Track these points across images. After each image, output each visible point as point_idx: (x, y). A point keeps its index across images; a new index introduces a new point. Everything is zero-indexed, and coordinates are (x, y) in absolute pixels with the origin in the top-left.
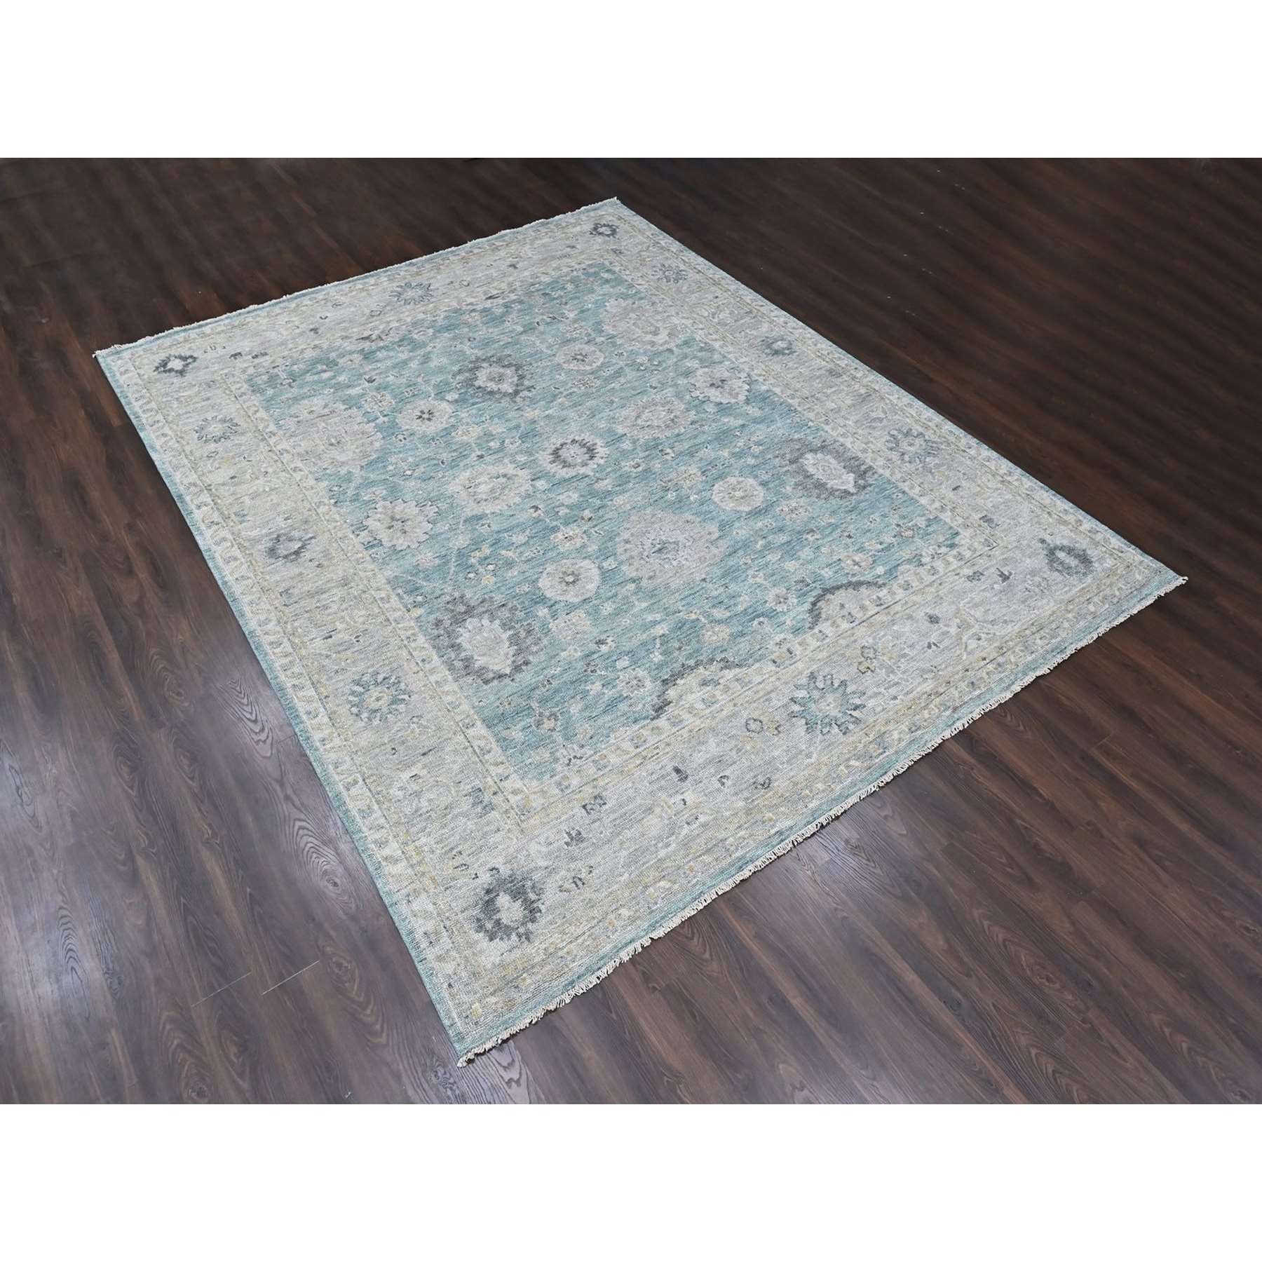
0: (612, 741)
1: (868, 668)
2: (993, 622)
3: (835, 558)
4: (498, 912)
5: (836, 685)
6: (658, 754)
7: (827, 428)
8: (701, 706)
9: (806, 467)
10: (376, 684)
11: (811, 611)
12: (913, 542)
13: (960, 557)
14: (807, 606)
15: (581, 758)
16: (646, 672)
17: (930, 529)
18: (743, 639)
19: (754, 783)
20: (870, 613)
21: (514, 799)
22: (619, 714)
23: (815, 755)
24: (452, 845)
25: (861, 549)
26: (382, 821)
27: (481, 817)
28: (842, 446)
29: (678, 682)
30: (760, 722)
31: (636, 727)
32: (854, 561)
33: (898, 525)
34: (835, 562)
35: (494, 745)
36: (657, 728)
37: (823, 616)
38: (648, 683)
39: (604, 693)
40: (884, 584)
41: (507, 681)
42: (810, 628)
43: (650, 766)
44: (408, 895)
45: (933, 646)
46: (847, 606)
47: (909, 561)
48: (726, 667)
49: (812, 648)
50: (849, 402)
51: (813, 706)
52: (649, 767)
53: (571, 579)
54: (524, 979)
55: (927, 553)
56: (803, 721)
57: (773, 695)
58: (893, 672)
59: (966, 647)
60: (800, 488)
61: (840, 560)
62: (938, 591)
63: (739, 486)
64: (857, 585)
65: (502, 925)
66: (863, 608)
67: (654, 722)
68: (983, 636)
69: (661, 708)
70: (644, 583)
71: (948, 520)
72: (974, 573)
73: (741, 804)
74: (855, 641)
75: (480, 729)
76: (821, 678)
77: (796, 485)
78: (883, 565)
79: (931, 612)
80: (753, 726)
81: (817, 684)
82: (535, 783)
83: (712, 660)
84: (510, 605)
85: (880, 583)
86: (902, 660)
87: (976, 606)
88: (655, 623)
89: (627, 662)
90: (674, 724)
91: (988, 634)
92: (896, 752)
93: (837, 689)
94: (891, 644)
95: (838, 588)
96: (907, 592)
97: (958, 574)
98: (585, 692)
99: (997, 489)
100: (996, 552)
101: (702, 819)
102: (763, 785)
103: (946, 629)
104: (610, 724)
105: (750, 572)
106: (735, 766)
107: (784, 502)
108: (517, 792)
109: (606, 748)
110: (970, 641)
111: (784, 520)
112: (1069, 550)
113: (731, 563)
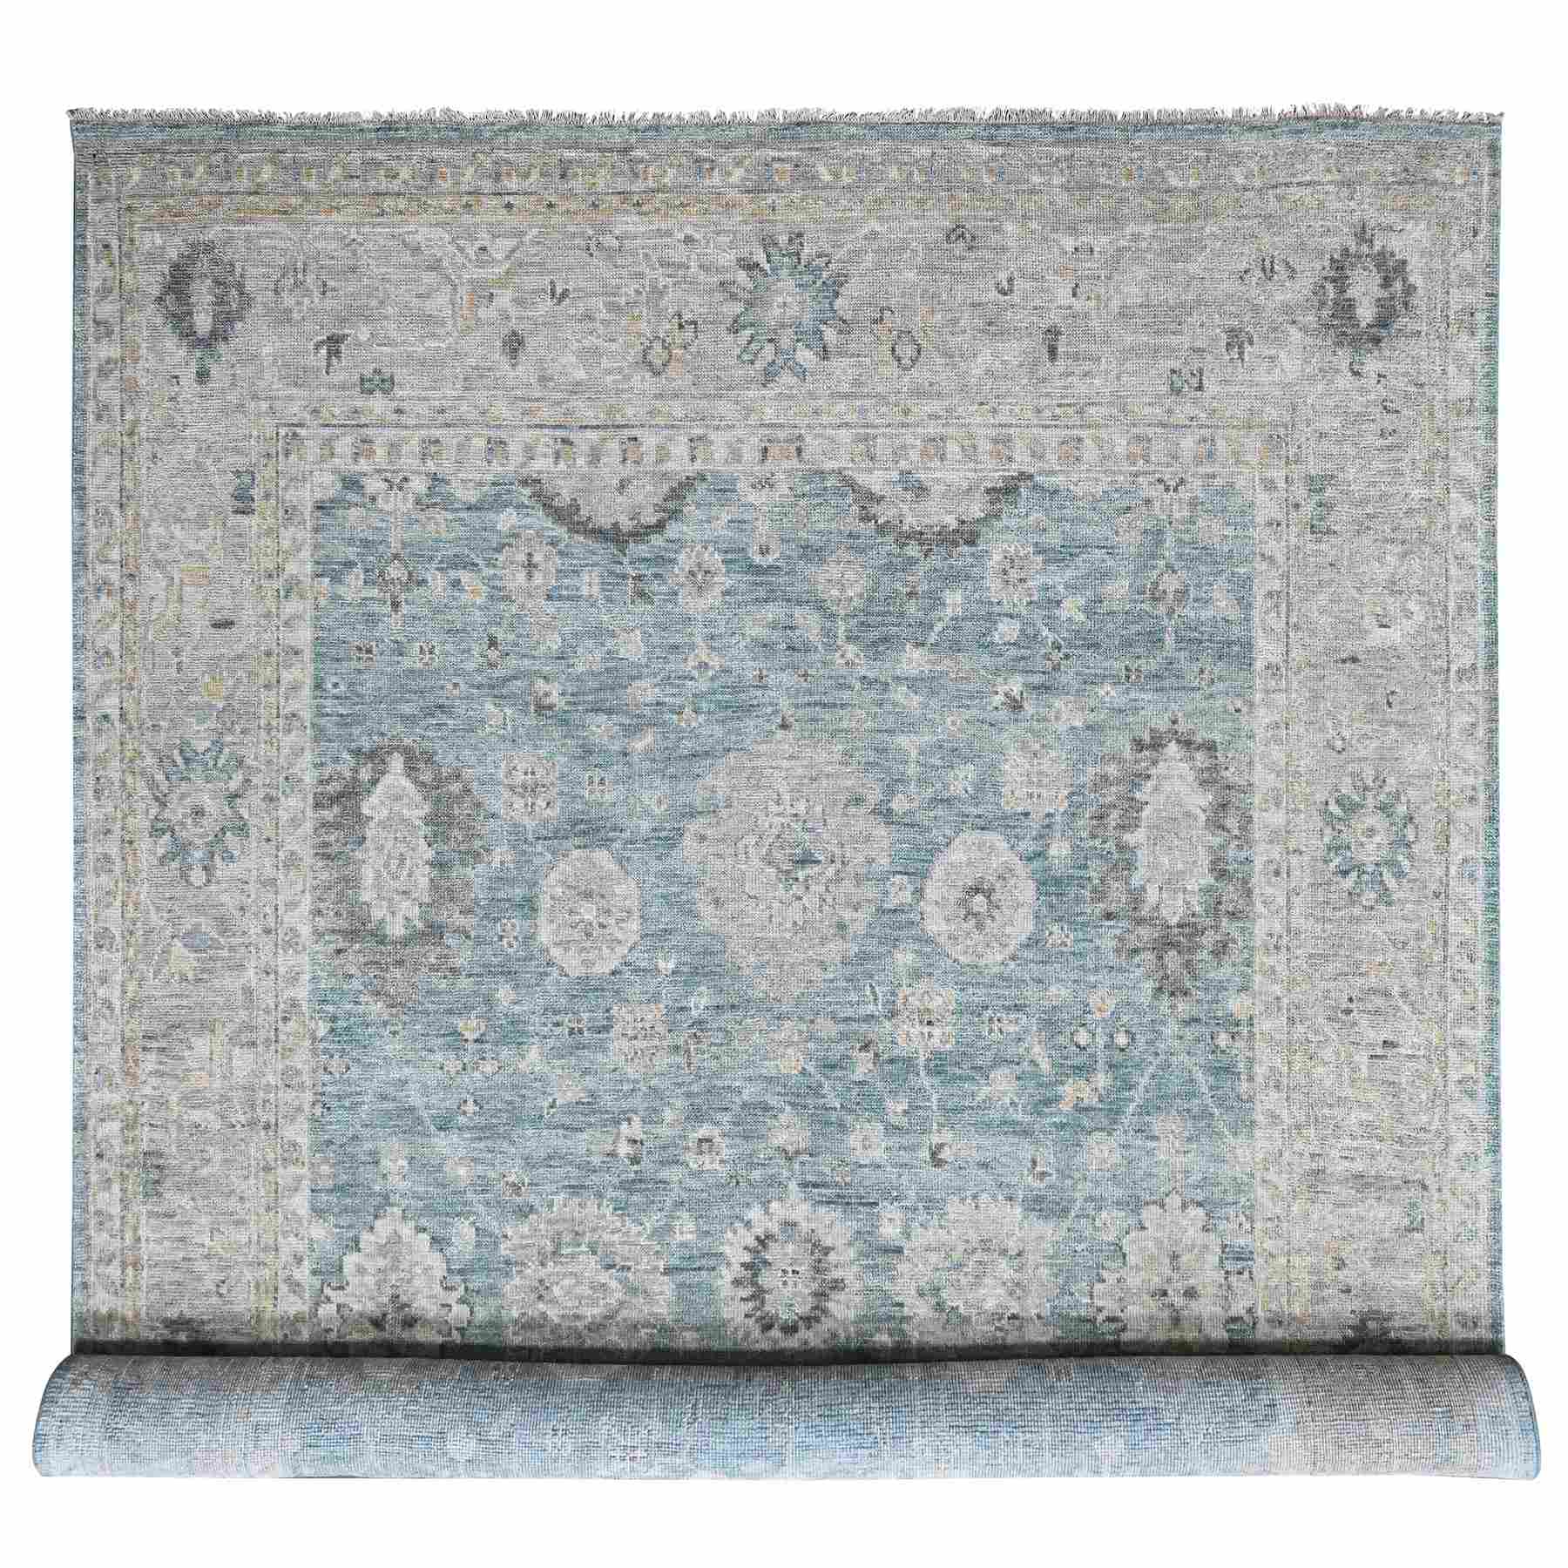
0: (1104, 479)
1: (681, 326)
2: (436, 266)
3: (551, 608)
4: (1379, 300)
5: (748, 332)
6: (1059, 405)
7: (302, 993)
8: (952, 448)
10: (1360, 868)
11: (675, 514)
12: (404, 545)
13: (364, 448)
14: (673, 530)
16: (987, 583)
17: (351, 553)
18: (813, 539)
19: (970, 248)
20: (592, 435)
21: (1278, 475)
22: (1067, 527)
23: (865, 231)
24: (1386, 456)
25: (499, 595)
27: (1332, 477)
28: (319, 912)
29: (954, 525)
30: (893, 350)
31: (1059, 480)
32: (530, 576)
33: (396, 605)
34: (560, 598)
35: (1259, 601)
36: (1033, 455)
37: (665, 488)
38: (996, 557)
39: (1067, 586)
40: (524, 483)
41: (1182, 726)
42: (704, 479)
43: (1081, 388)
45: (559, 291)
46: (615, 482)
47: (447, 504)
48: (873, 498)
49: (728, 436)
51: (807, 320)
52: (1084, 390)
53: (978, 902)
54: (1393, 174)
55: (405, 499)
56: (839, 302)
57: (845, 388)
58: (654, 289)
59: (513, 251)
60: (477, 844)
61: (549, 598)
62: (460, 398)
63: (575, 934)
64: (567, 516)
66: (595, 457)
67: (1030, 471)
68: (471, 252)
69: (1007, 491)
70: (875, 795)
71: (306, 553)
72: (371, 392)
73: (1010, 227)
74: (659, 396)
75: (1266, 651)
76: (759, 365)
77: (477, 857)
78: (493, 529)
79: (505, 359)
80: (907, 351)
81: (770, 359)
82: (1240, 483)
83: (882, 530)
84: (1098, 908)
85: (527, 491)
86: (623, 301)
87: (428, 319)
88: (913, 683)
89: (1000, 626)
90: (1007, 440)
91: (461, 249)
92: (760, 145)
93: (752, 325)
94: (614, 346)
95: (599, 534)
96: (504, 436)
97: (399, 411)
98: (1089, 611)
99: (158, 564)
100: (295, 410)
101: (1069, 243)
102: (962, 236)
103: (513, 311)
104: (1090, 515)
105: (703, 685)
106: (976, 299)
107: (529, 823)
108: (1270, 486)
109: (1120, 472)
110: (499, 257)
111: (562, 776)
112: (181, 322)
113: (718, 731)
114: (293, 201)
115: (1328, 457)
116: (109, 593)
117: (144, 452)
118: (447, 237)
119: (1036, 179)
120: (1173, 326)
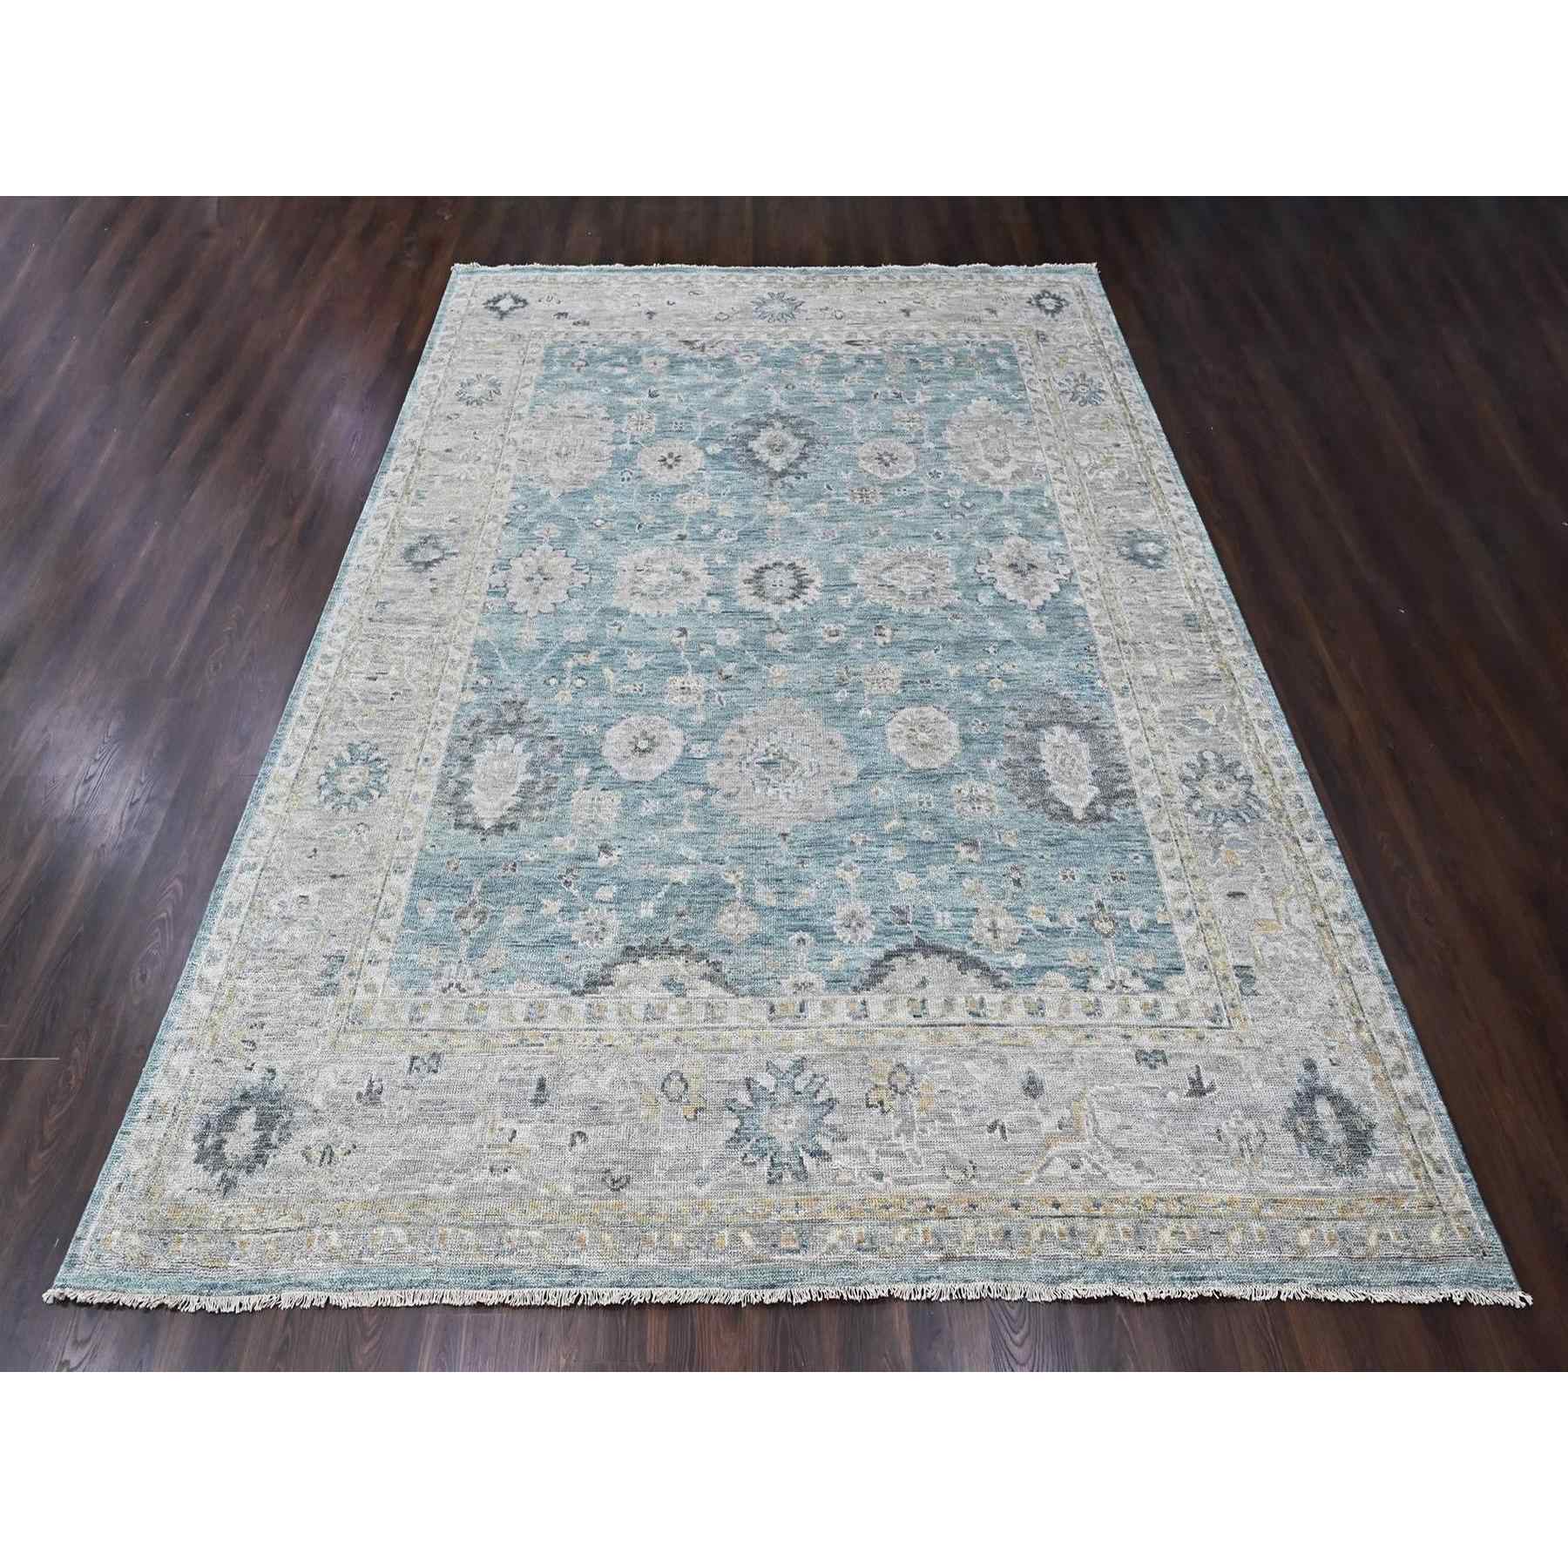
0: (511, 992)
1: (881, 1103)
2: (1119, 1153)
3: (973, 904)
5: (820, 1099)
6: (542, 1045)
8: (639, 1013)
9: (1041, 744)
10: (366, 762)
11: (877, 964)
12: (1101, 944)
13: (1152, 1011)
14: (878, 954)
15: (464, 991)
16: (619, 923)
17: (1144, 938)
18: (761, 950)
19: (608, 1171)
20: (952, 1019)
21: (360, 996)
22: (548, 960)
23: (708, 1186)
24: (265, 1009)
25: (1018, 912)
26: (235, 931)
27: (315, 995)
28: (1116, 738)
29: (643, 960)
30: (686, 1086)
31: (549, 991)
32: (994, 924)
33: (1100, 905)
34: (967, 910)
35: (399, 912)
36: (569, 1009)
37: (886, 982)
38: (609, 940)
39: (554, 921)
40: (1007, 986)
41: (478, 837)
42: (855, 989)
43: (520, 1058)
44: (180, 1041)
45: (998, 1131)
46: (930, 986)
47: (1071, 971)
48: (711, 979)
49: (835, 1020)
50: (1179, 676)
51: (766, 1110)
52: (518, 1058)
53: (643, 745)
54: (180, 1241)
55: (1108, 973)
56: (736, 1124)
57: (731, 1057)
58: (909, 1133)
59: (1046, 1165)
60: (1009, 771)
61: (976, 910)
62: (1074, 1046)
63: (931, 726)
64: (967, 963)
65: (221, 1152)
66: (949, 1004)
67: (572, 998)
68: (1086, 1165)
69: (595, 984)
70: (716, 799)
71: (1182, 940)
72: (1155, 1052)
73: (568, 1189)
74: (898, 1048)
75: (402, 883)
76: (809, 1074)
77: (1008, 764)
78: (1028, 953)
79: (1039, 1075)
80: (674, 1087)
81: (798, 1079)
82: (395, 990)
83: (702, 956)
84: (557, 743)
85: (1003, 980)
86: (937, 1122)
87: (1115, 1108)
88: (682, 861)
89: (611, 896)
90: (590, 1017)
91: (1095, 1166)
92: (813, 1265)
93: (815, 1105)
94: (941, 1087)
95: (939, 951)
96: (1031, 1019)
97: (1127, 1037)
98: (538, 906)
99: (1303, 933)
100: (1218, 1038)
101: (512, 1176)
102: (614, 1182)
103: (1039, 1116)
104: (527, 967)
105: (848, 859)
106: (606, 1129)
107: (972, 781)
108: (371, 988)
109: (496, 997)
110: (1058, 1160)
111: (951, 806)
112: (1344, 1109)
113: (835, 832)
114: (1270, 1213)
115: (315, 1009)
116: (1336, 914)
117: (1342, 1010)
118: (1111, 1176)
119: (535, 1234)
120: (429, 1106)
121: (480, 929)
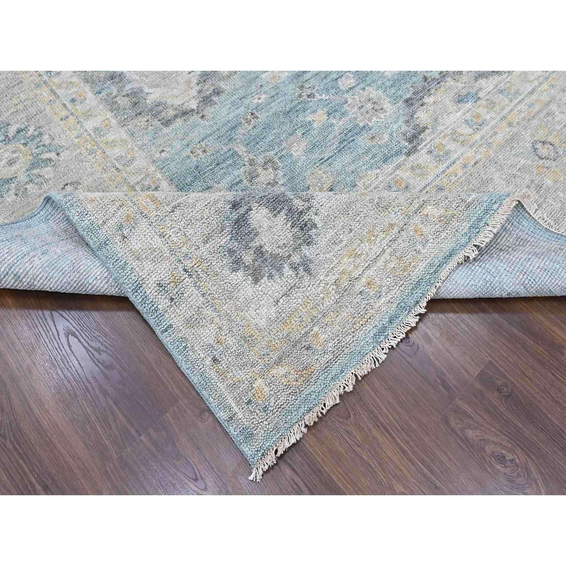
8: (466, 130)
16: (380, 92)
22: (360, 151)
29: (426, 100)
31: (389, 168)
36: (419, 166)
38: (387, 105)
39: (332, 125)
41: (195, 118)
67: (412, 158)
69: (415, 137)
80: (543, 151)
90: (439, 159)
104: (352, 167)
121: (281, 173)
